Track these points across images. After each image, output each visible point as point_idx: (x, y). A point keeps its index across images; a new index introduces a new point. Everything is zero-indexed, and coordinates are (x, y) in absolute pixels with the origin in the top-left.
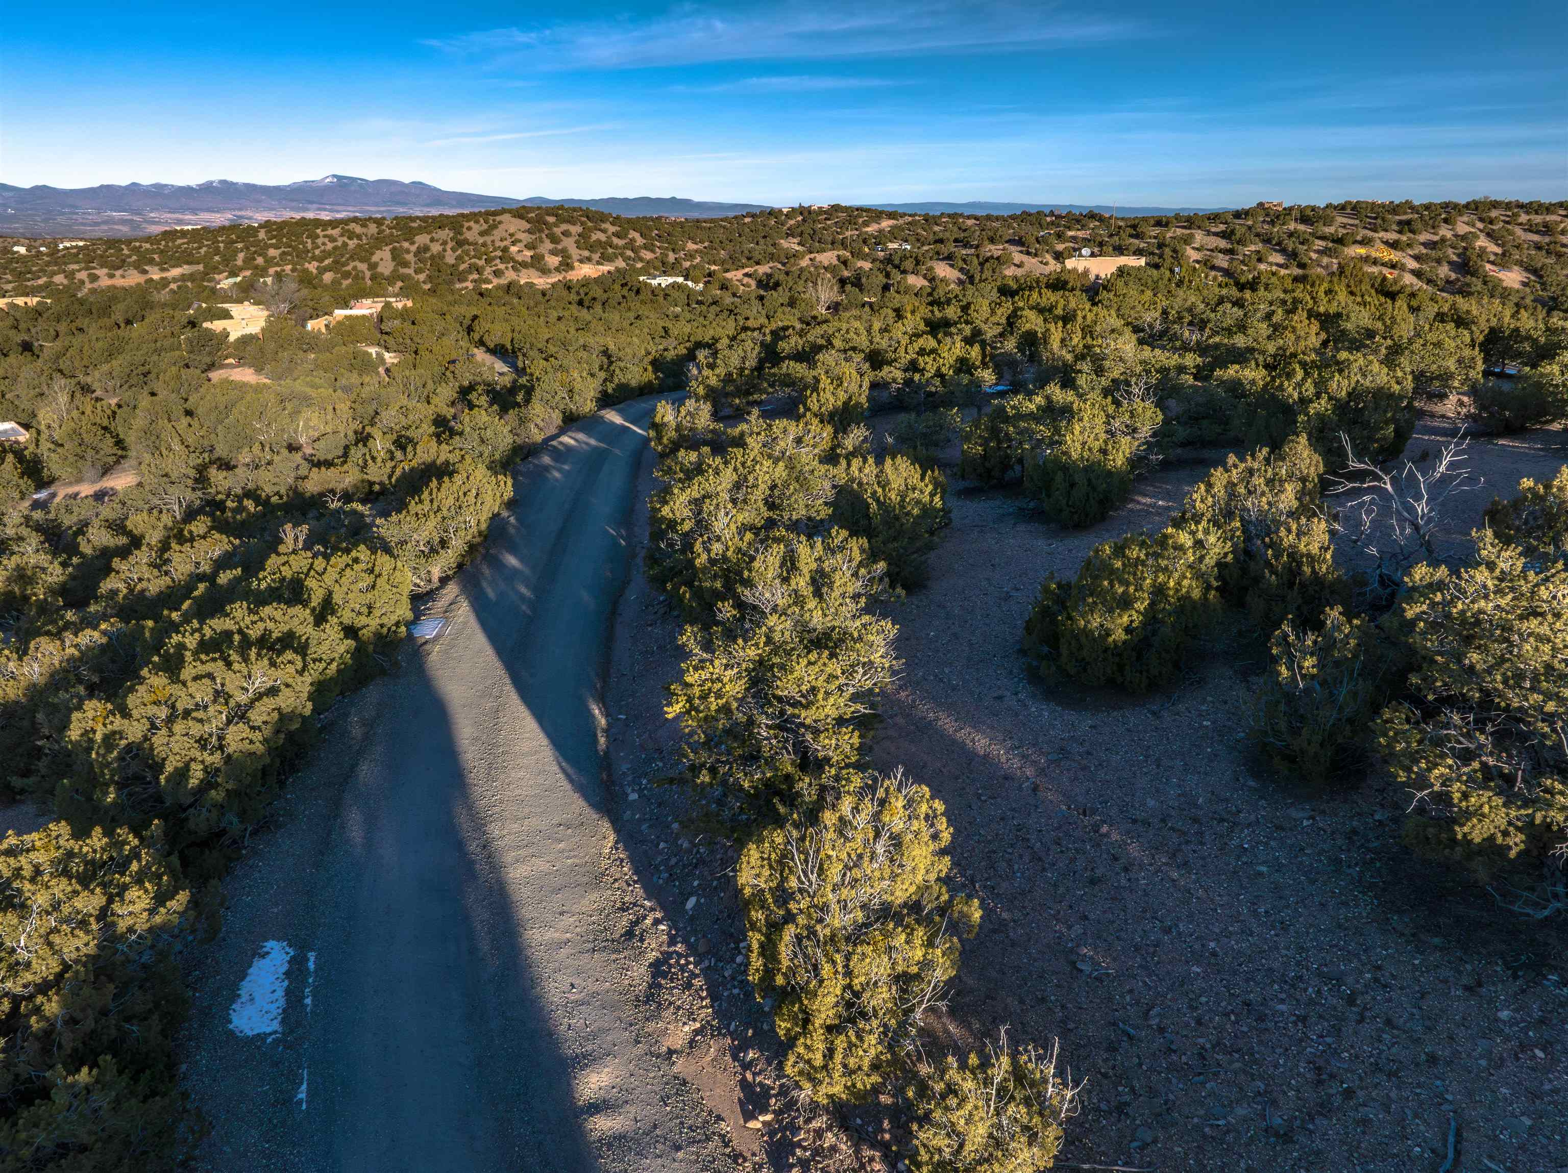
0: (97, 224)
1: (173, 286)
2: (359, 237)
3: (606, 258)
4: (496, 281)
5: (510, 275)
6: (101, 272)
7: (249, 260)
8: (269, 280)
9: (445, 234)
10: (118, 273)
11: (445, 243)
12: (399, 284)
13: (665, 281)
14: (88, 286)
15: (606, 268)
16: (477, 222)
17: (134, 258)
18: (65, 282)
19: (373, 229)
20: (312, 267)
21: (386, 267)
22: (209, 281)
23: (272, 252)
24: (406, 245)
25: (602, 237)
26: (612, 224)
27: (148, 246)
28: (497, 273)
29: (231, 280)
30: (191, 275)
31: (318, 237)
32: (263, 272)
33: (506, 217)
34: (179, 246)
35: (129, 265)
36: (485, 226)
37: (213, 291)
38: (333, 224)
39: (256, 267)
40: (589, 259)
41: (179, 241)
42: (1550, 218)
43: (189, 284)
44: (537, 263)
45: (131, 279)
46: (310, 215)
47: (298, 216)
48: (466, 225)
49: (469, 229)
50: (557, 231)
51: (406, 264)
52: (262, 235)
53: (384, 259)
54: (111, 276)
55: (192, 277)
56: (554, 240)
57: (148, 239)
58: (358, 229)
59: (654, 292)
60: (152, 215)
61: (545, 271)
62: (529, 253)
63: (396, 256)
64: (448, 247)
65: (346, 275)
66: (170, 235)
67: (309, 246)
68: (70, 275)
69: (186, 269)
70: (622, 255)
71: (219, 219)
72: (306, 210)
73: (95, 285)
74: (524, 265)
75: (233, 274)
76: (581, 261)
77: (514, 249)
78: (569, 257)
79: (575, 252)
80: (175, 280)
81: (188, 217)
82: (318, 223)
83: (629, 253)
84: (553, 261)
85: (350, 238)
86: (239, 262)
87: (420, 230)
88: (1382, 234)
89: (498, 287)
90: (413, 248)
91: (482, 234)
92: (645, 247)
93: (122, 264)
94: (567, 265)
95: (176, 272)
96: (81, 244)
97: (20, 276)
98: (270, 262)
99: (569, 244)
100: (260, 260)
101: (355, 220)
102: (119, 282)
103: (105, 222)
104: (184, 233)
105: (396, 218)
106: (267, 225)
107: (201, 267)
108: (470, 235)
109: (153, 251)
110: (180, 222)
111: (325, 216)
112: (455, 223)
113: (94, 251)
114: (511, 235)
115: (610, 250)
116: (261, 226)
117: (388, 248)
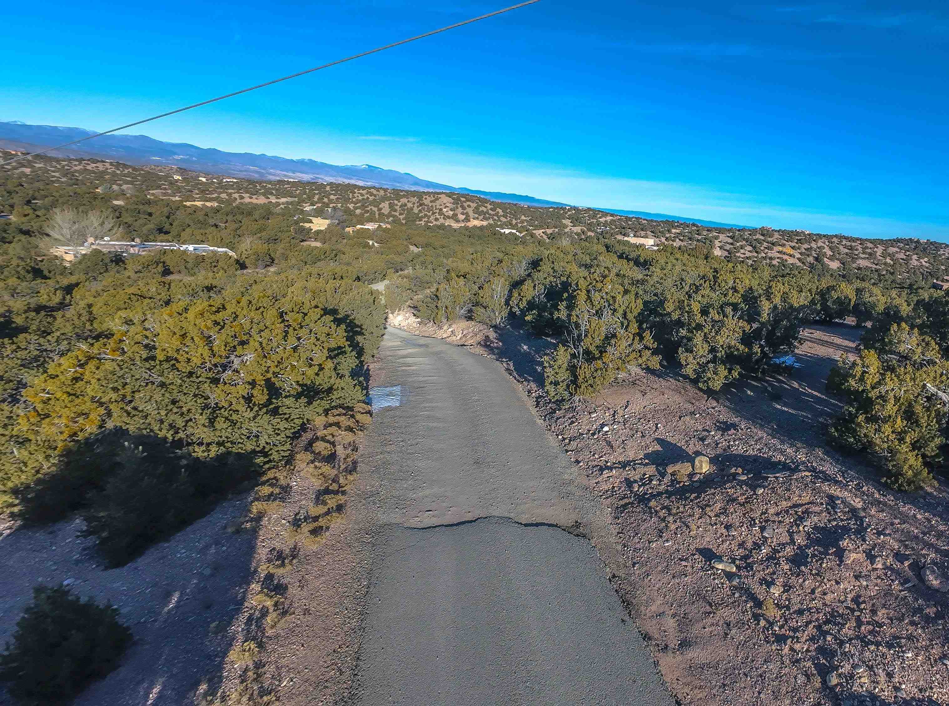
0: (241, 171)
1: (282, 206)
2: (375, 196)
3: (485, 219)
4: (435, 223)
5: (442, 221)
6: (246, 195)
7: (320, 200)
8: (330, 210)
9: (415, 199)
10: (254, 197)
11: (414, 204)
12: (391, 219)
13: (507, 231)
14: (239, 201)
15: (485, 223)
16: (430, 196)
17: (263, 191)
18: (227, 197)
19: (382, 193)
20: (351, 206)
21: (386, 211)
22: (300, 206)
23: (332, 197)
24: (396, 202)
25: (485, 210)
26: (490, 205)
27: (270, 186)
28: (436, 220)
29: (312, 207)
30: (292, 202)
31: (355, 193)
32: (327, 206)
33: (442, 196)
34: (286, 188)
35: (260, 194)
36: (433, 199)
37: (302, 210)
38: (363, 188)
39: (324, 203)
40: (477, 218)
41: (286, 186)
42: (853, 244)
43: (290, 206)
44: (454, 217)
45: (262, 200)
46: (353, 182)
47: (347, 181)
48: (425, 197)
49: (426, 199)
50: (465, 205)
51: (396, 211)
52: (328, 188)
53: (385, 207)
54: (251, 198)
55: (291, 203)
56: (463, 208)
57: (270, 182)
58: (375, 192)
59: (501, 234)
60: (272, 171)
61: (458, 221)
62: (452, 213)
63: (391, 206)
64: (416, 205)
65: (367, 212)
66: (280, 182)
67: (351, 197)
68: (230, 195)
69: (289, 199)
70: (492, 218)
71: (306, 177)
72: (351, 179)
73: (242, 201)
74: (449, 217)
75: (312, 204)
76: (474, 219)
77: (445, 210)
78: (469, 216)
79: (471, 214)
80: (283, 204)
81: (290, 174)
82: (355, 186)
83: (496, 218)
84: (462, 217)
85: (371, 196)
86: (316, 199)
87: (404, 196)
88: (790, 243)
89: (435, 225)
90: (399, 204)
91: (431, 202)
92: (503, 216)
93: (256, 193)
94: (467, 220)
95: (283, 200)
96: (235, 181)
97: (203, 192)
98: (331, 201)
99: (470, 211)
100: (326, 200)
101: (374, 187)
102: (254, 201)
103: (246, 171)
104: (289, 183)
105: (393, 189)
106: (331, 184)
107: (296, 199)
108: (426, 202)
109: (273, 189)
110: (286, 176)
111: (360, 183)
112: (419, 195)
113: (242, 185)
114: (444, 204)
115: (487, 216)
116: (327, 184)
117: (387, 203)
